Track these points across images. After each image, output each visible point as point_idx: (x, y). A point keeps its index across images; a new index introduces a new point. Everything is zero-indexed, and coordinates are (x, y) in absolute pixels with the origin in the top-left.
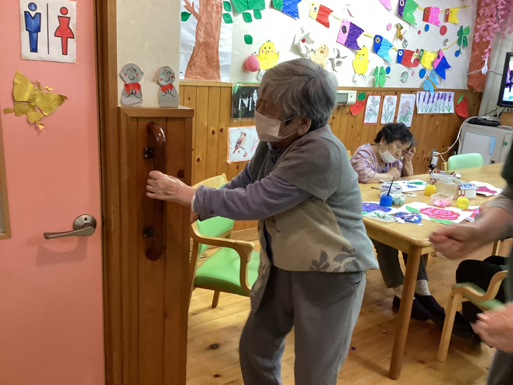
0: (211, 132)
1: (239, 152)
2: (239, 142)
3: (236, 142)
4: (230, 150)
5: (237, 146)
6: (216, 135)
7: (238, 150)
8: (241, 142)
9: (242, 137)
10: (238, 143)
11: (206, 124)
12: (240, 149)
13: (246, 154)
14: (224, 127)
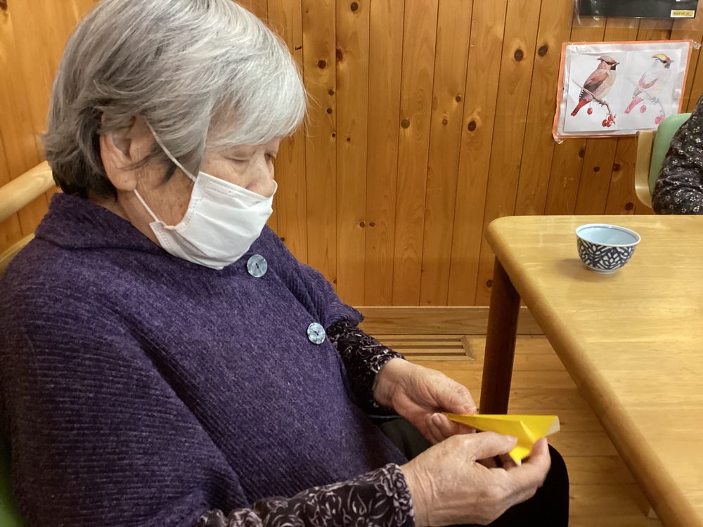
0: (512, 55)
1: (589, 112)
2: (592, 87)
3: (582, 86)
4: (563, 106)
5: (583, 95)
6: (527, 62)
7: (585, 108)
8: (597, 86)
9: (604, 71)
10: (586, 86)
11: (499, 31)
12: (593, 105)
13: (611, 119)
14: (552, 44)
